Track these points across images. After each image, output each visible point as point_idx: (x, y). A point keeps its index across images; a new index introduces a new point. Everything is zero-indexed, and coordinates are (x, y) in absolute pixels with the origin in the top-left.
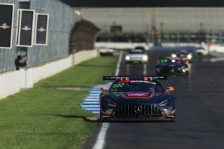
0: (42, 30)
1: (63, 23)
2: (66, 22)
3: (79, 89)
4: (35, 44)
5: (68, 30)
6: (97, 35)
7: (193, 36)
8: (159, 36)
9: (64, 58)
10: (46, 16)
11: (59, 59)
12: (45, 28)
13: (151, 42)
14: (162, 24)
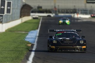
0: (9, 8)
1: (18, 5)
2: (19, 5)
3: (24, 32)
4: (6, 14)
5: (20, 8)
6: (32, 10)
7: (71, 11)
8: (57, 11)
9: (18, 19)
10: (11, 2)
11: (16, 20)
12: (10, 7)
13: (54, 13)
14: (58, 6)
